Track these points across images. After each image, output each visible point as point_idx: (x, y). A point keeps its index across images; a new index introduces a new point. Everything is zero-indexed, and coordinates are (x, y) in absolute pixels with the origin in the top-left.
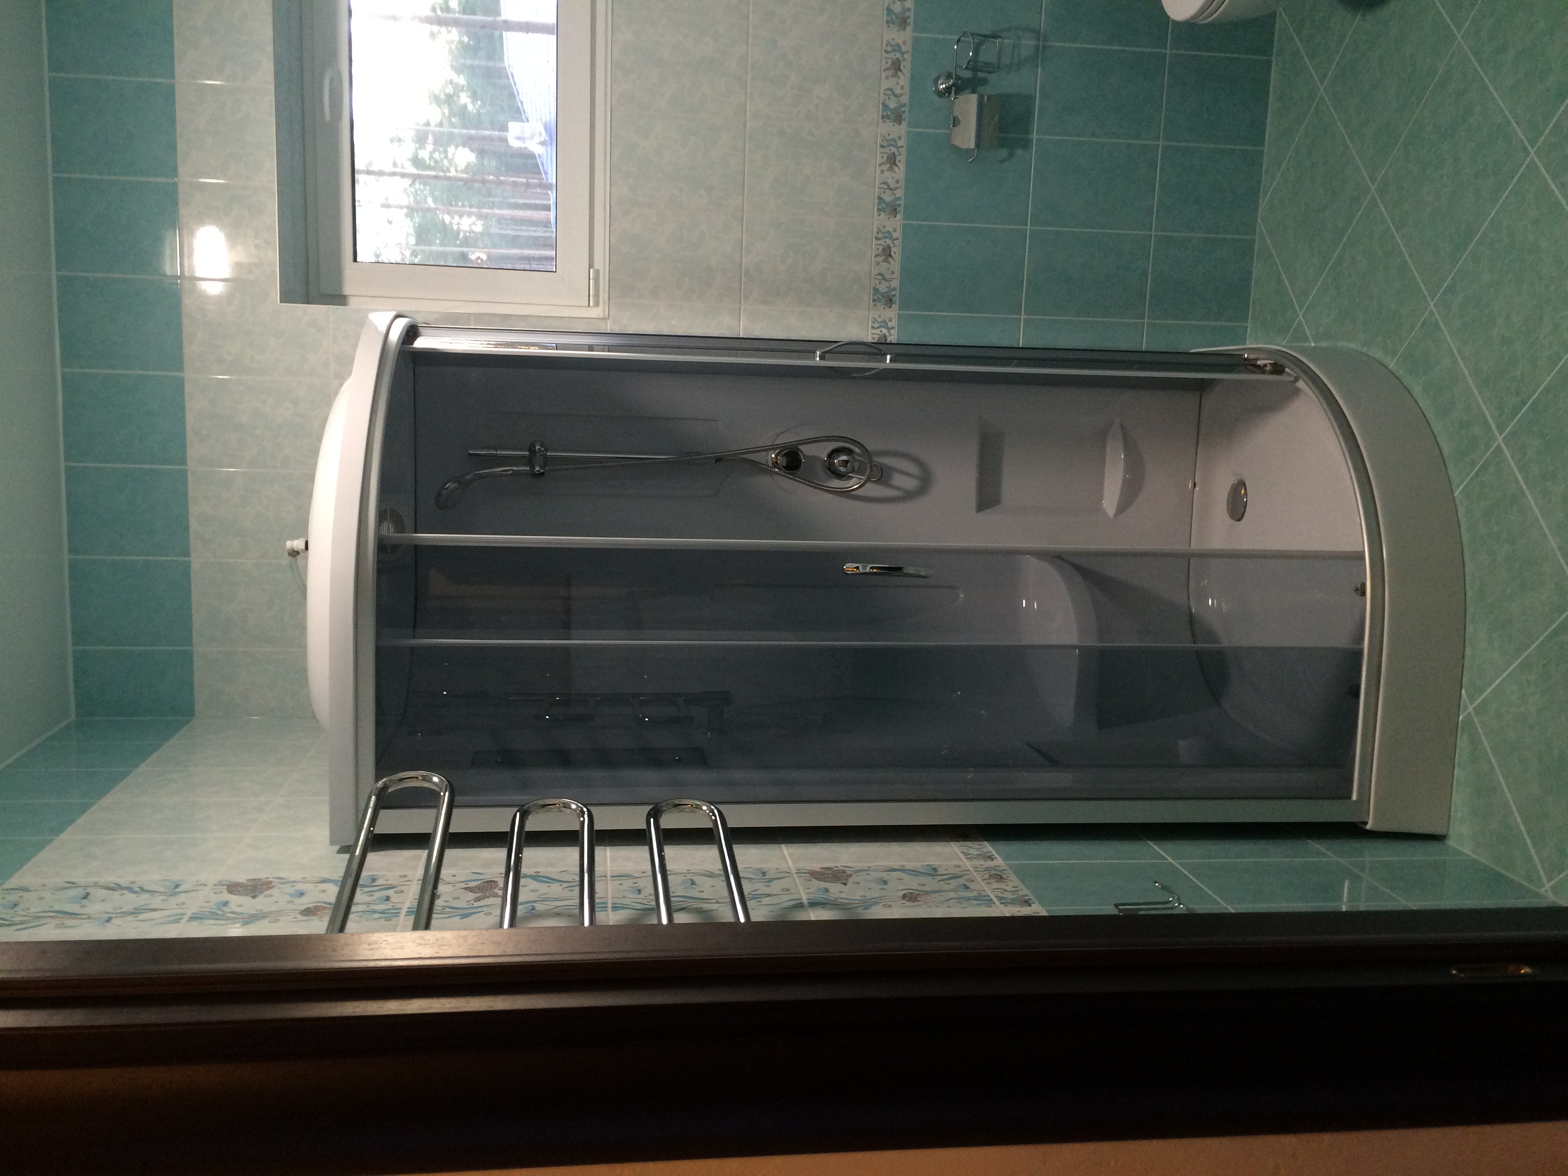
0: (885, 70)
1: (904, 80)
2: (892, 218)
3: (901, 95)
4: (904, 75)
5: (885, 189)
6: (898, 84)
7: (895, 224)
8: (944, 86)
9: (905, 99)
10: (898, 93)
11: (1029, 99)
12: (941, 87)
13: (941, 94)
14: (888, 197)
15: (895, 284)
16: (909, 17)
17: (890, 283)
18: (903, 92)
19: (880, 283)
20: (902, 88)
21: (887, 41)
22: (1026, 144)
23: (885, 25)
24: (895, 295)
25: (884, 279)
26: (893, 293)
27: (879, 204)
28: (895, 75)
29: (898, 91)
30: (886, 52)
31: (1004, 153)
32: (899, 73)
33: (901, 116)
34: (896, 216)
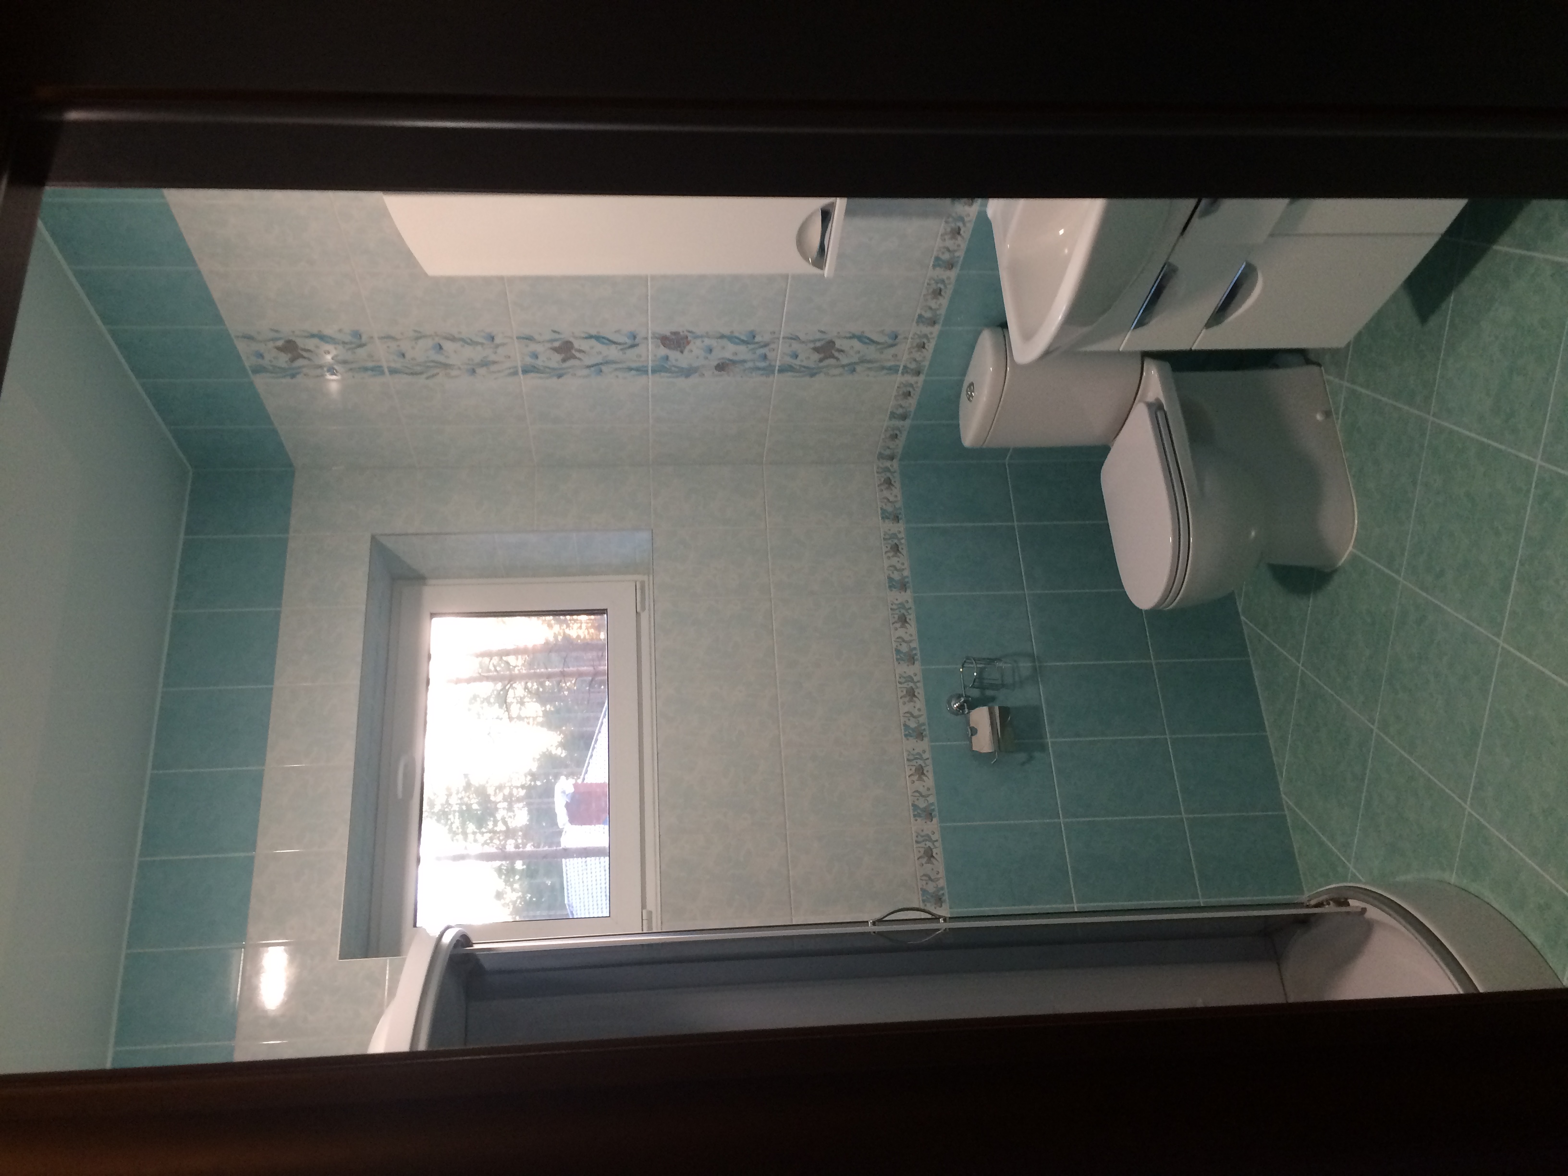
0: (901, 698)
1: (920, 704)
2: (929, 822)
3: (920, 716)
4: (920, 700)
5: (918, 796)
6: (915, 707)
7: (933, 827)
8: (957, 705)
9: (923, 719)
10: (916, 715)
11: (1037, 709)
12: (955, 706)
13: (956, 713)
14: (922, 804)
15: (942, 883)
16: (916, 654)
17: (937, 882)
18: (920, 713)
19: (927, 884)
20: (919, 710)
21: (900, 674)
22: (1043, 748)
23: (896, 663)
24: (943, 894)
25: (930, 879)
26: (941, 892)
27: (914, 810)
28: (911, 701)
29: (916, 713)
30: (900, 683)
31: (1022, 756)
32: (915, 699)
33: (922, 733)
34: (932, 820)
